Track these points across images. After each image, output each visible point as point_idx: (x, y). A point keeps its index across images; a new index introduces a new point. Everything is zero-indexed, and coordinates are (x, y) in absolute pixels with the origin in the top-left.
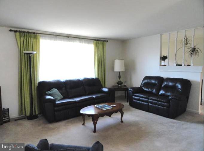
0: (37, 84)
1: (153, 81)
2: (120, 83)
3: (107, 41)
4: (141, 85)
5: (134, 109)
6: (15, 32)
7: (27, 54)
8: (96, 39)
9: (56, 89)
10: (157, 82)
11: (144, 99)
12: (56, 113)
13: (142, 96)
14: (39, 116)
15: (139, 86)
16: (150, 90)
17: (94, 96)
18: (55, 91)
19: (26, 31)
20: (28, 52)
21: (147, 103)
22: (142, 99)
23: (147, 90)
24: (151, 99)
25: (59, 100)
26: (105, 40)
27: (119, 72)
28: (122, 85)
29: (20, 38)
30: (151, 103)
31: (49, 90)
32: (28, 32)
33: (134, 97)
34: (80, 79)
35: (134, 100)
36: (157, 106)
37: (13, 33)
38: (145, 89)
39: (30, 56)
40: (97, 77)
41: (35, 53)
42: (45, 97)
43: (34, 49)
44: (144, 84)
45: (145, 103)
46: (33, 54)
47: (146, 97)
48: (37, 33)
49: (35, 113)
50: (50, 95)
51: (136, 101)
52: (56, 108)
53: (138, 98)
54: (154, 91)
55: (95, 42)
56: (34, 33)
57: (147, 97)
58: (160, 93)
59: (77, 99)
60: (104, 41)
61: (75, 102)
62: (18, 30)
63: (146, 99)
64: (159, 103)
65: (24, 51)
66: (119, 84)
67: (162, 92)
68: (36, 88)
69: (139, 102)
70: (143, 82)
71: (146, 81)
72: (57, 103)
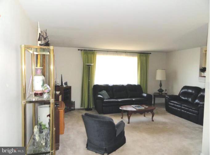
0: (92, 87)
1: (190, 91)
2: (161, 90)
3: (151, 53)
4: (180, 93)
5: (168, 114)
6: (81, 50)
7: (88, 65)
8: (140, 52)
9: (105, 91)
10: (193, 92)
11: (178, 106)
12: (104, 108)
13: (176, 103)
14: (93, 109)
15: (177, 94)
16: (186, 98)
17: (134, 99)
18: (104, 92)
19: (88, 49)
20: (88, 64)
21: (180, 109)
22: (176, 105)
23: (184, 98)
24: (183, 106)
25: (107, 99)
26: (149, 52)
27: (161, 81)
28: (163, 92)
29: (84, 54)
30: (184, 110)
31: (101, 91)
32: (89, 50)
33: (169, 103)
34: (124, 85)
35: (170, 106)
36: (188, 112)
37: (80, 51)
38: (182, 98)
39: (89, 67)
40: (139, 84)
41: (92, 64)
42: (97, 96)
43: (92, 62)
44: (182, 92)
45: (178, 109)
46: (91, 65)
47: (179, 104)
48: (94, 51)
49: (90, 107)
50: (101, 95)
51: (171, 107)
52: (104, 104)
53: (173, 104)
54: (190, 100)
55: (139, 54)
56: (93, 50)
57: (181, 104)
58: (195, 102)
59: (119, 100)
60: (147, 53)
61: (118, 102)
62: (83, 49)
63: (179, 106)
64: (190, 110)
65: (86, 63)
66: (160, 92)
67: (197, 101)
68: (92, 89)
69: (173, 108)
70: (182, 91)
71: (184, 90)
72: (105, 100)
